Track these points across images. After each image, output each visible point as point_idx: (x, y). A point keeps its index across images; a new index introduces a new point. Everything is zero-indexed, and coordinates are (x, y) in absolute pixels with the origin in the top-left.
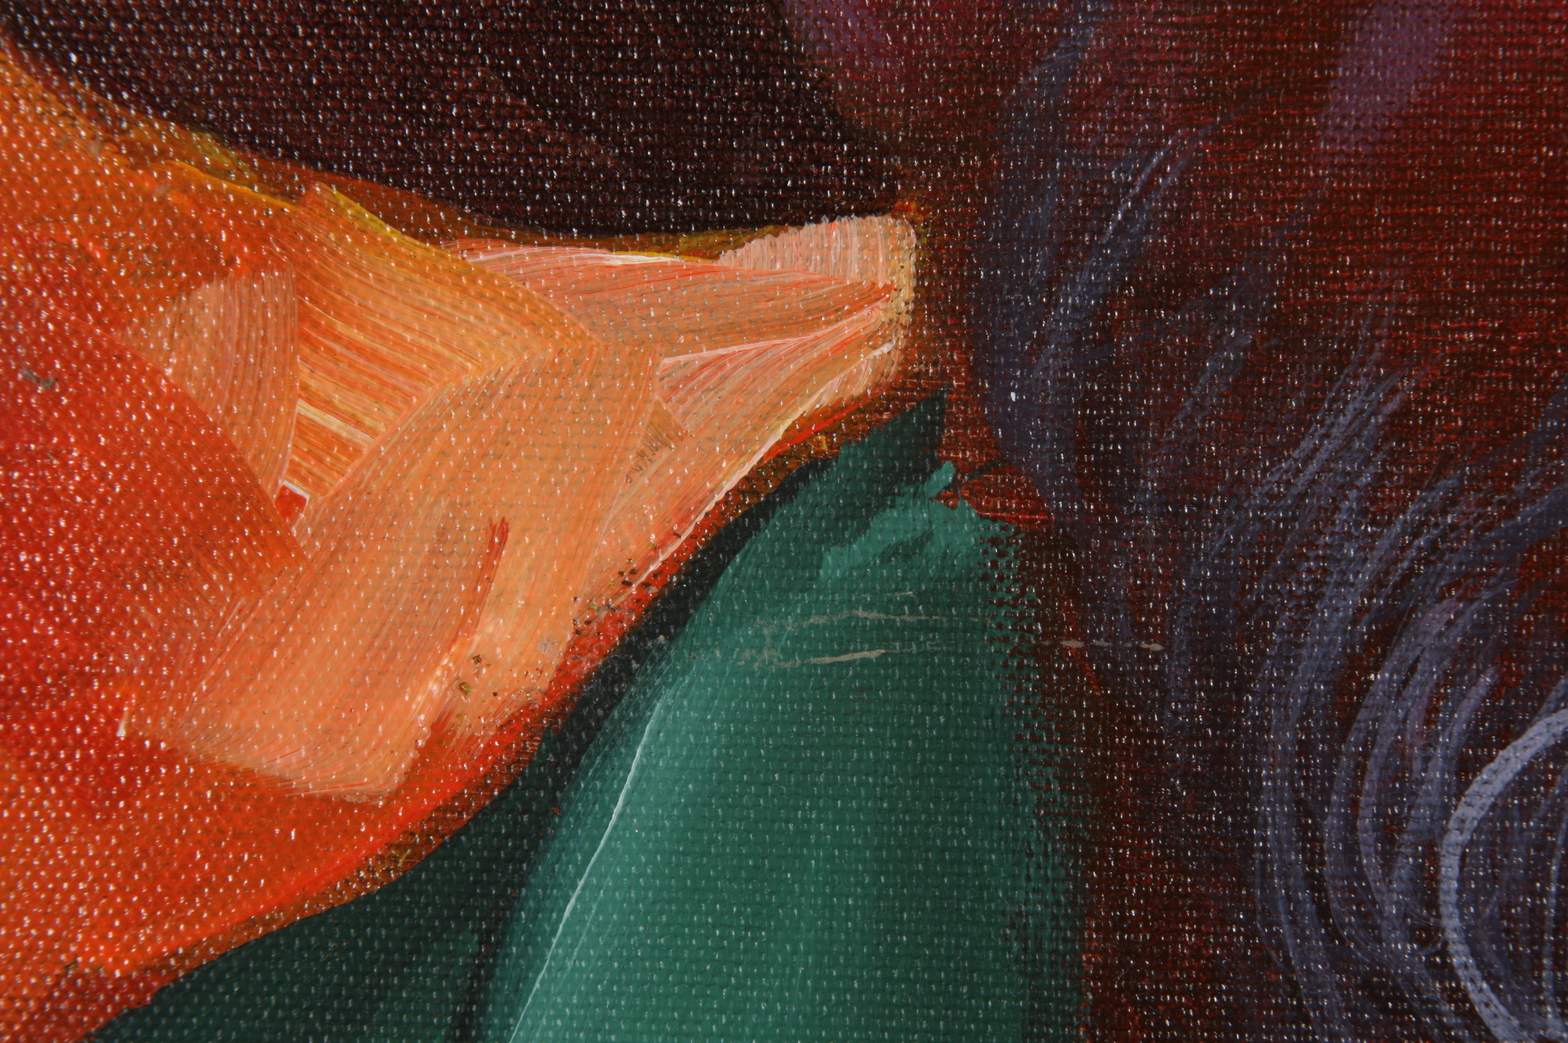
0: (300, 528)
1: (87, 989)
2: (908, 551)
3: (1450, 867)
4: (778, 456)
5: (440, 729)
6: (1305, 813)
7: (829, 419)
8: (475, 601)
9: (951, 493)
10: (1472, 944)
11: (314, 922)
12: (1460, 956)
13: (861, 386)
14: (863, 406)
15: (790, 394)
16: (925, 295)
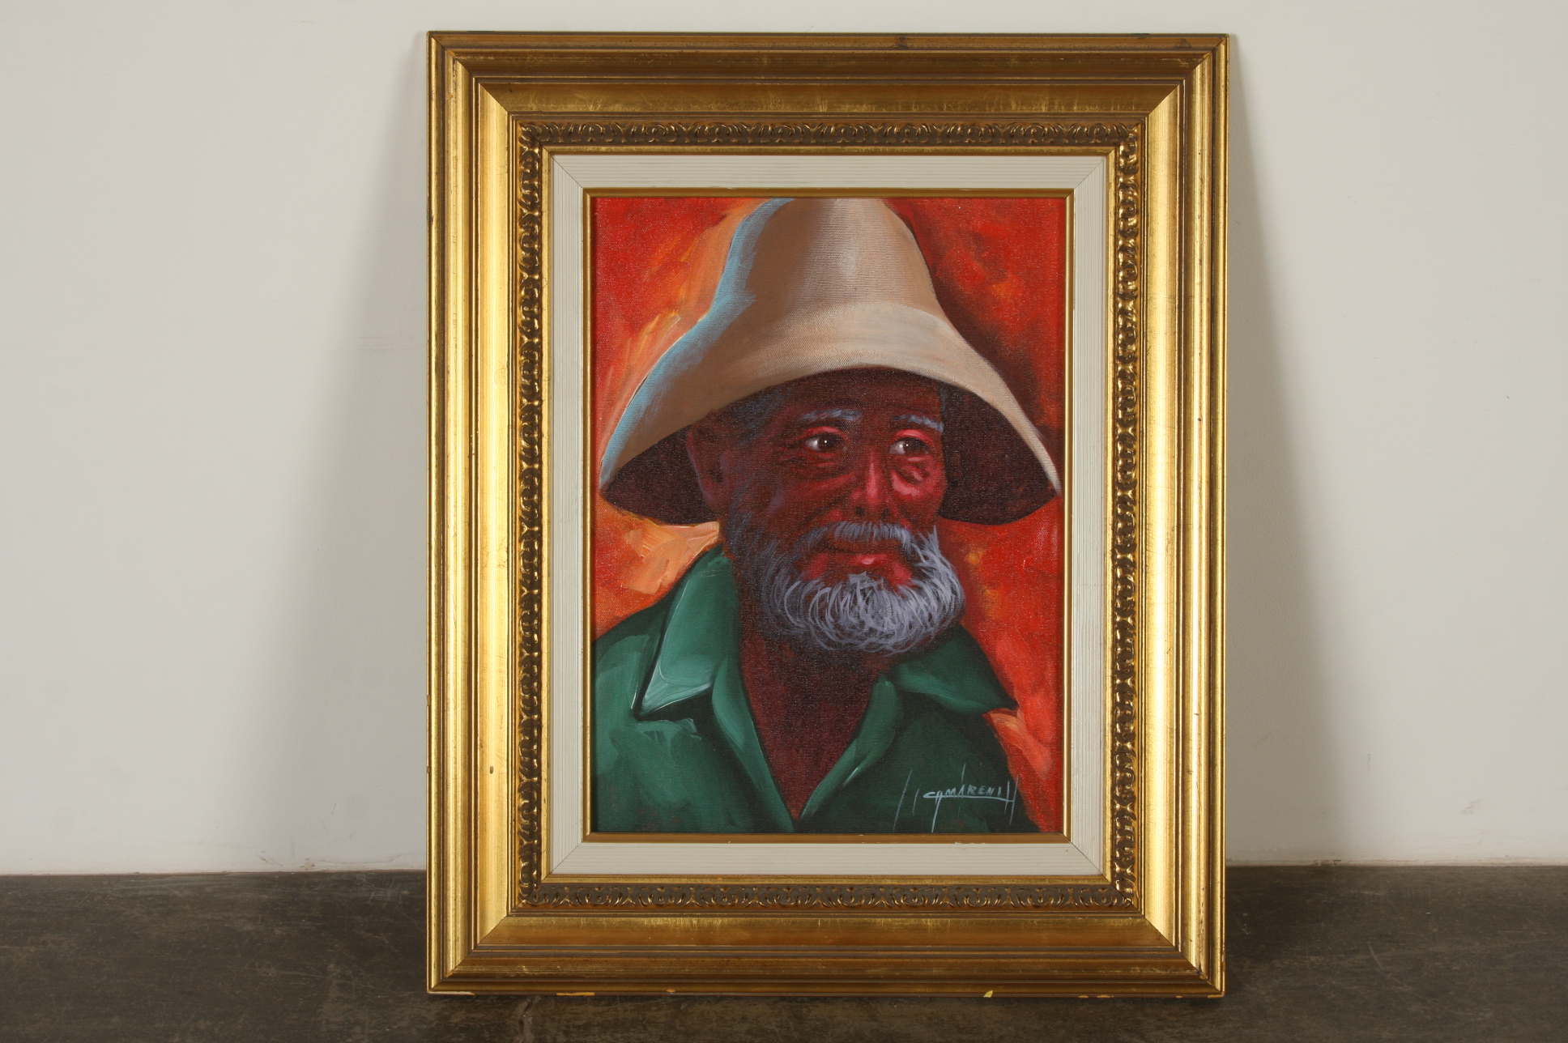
0: (643, 561)
1: (617, 618)
2: (718, 563)
3: (785, 601)
4: (702, 551)
5: (661, 585)
6: (768, 594)
7: (708, 546)
8: (665, 569)
9: (724, 555)
10: (788, 610)
11: (645, 610)
12: (787, 612)
13: (712, 543)
14: (713, 545)
15: (705, 543)
16: (720, 530)
